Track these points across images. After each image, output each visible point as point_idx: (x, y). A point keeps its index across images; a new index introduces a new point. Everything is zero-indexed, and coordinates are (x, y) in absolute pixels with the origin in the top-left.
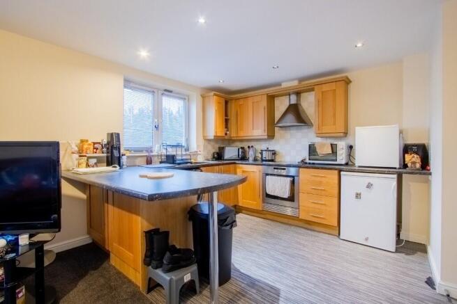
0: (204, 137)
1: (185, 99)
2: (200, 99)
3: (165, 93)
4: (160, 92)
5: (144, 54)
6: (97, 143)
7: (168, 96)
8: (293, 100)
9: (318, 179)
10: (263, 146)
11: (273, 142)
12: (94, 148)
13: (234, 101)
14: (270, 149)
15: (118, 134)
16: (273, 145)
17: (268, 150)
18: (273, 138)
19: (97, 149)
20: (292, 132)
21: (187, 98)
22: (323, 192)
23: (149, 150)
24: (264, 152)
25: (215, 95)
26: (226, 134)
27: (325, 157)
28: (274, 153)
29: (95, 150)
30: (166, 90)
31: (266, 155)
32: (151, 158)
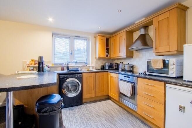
0: (95, 57)
1: (87, 40)
2: (94, 39)
3: (76, 37)
4: (73, 38)
5: (51, 20)
6: (36, 61)
7: (77, 39)
8: (142, 31)
9: (150, 87)
10: (126, 62)
11: (133, 60)
12: (35, 63)
13: (112, 38)
14: (130, 64)
15: (42, 57)
16: (132, 62)
17: (128, 65)
18: (133, 58)
19: (36, 63)
20: (143, 53)
21: (88, 39)
22: (153, 98)
23: (62, 64)
24: (126, 66)
25: (99, 36)
26: (107, 56)
27: (159, 71)
28: (132, 67)
29: (35, 64)
30: (76, 36)
31: (127, 68)
32: (63, 68)
